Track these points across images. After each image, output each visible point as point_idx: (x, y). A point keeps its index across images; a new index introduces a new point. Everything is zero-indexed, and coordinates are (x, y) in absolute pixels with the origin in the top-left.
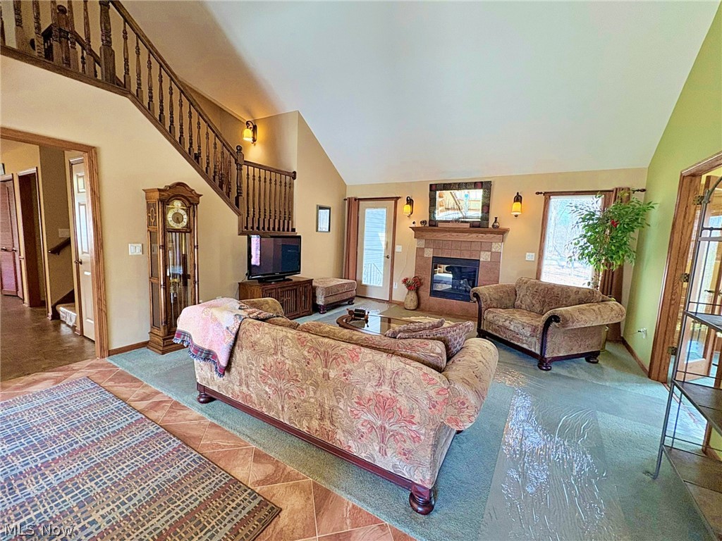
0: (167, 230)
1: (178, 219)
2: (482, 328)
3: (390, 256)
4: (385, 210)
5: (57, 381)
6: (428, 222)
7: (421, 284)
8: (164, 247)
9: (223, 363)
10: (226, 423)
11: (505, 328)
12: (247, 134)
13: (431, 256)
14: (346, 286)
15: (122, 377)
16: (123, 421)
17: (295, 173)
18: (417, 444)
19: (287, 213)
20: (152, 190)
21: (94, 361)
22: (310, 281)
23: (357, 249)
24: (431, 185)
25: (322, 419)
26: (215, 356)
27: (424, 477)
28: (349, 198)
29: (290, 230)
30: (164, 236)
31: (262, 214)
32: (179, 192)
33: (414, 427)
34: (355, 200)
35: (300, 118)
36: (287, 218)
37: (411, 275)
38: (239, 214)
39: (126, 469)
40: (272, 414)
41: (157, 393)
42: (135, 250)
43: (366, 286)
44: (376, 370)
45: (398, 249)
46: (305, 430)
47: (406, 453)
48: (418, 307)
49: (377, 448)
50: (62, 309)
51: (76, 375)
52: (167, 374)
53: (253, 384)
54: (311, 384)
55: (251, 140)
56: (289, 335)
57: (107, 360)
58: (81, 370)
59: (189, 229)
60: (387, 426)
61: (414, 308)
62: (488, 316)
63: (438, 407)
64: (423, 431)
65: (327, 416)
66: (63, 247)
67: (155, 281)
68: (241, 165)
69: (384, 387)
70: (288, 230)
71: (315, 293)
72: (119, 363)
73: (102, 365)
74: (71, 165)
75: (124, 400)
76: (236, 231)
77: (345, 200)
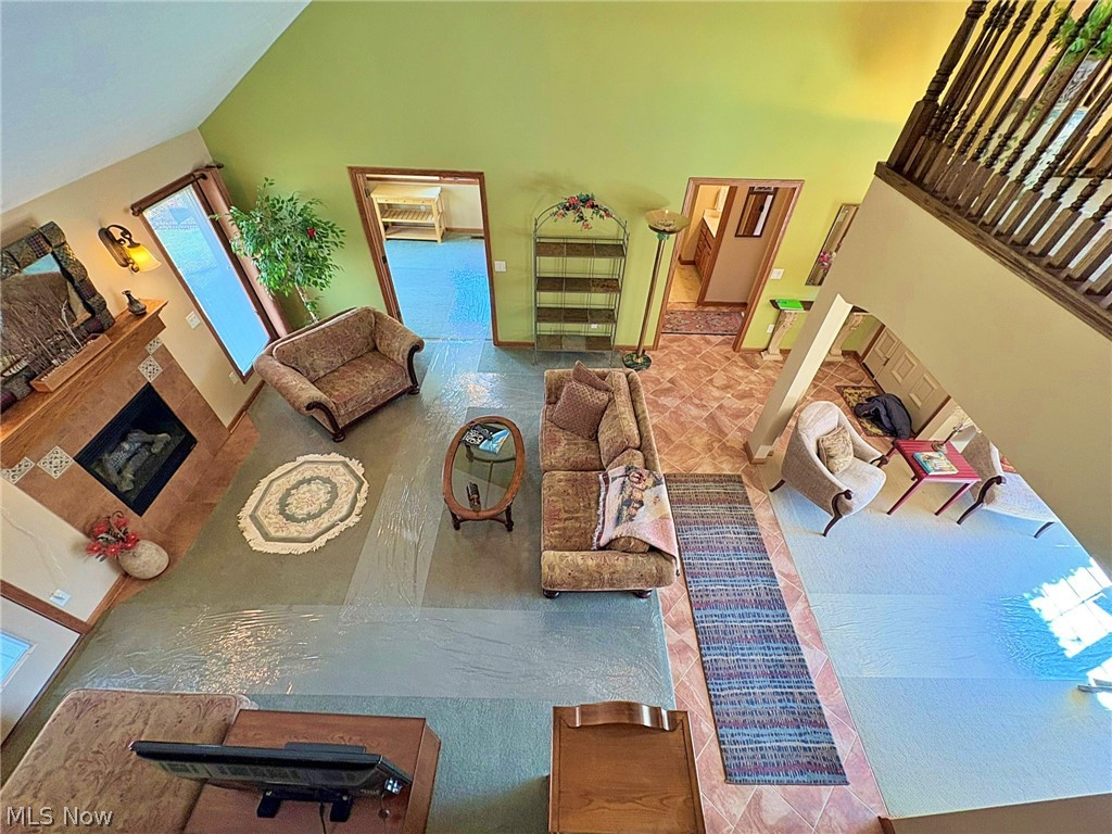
13: (72, 462)
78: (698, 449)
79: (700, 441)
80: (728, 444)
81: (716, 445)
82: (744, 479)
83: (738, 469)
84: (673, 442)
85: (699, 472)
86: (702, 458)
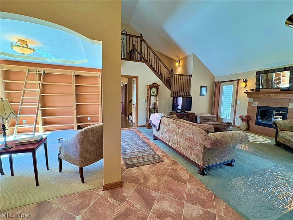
0: (151, 96)
1: (154, 93)
2: (277, 140)
3: (234, 105)
4: (232, 86)
5: (128, 130)
6: (255, 90)
7: (250, 119)
8: (150, 100)
9: (158, 128)
10: (158, 144)
11: (289, 140)
12: (177, 64)
13: (257, 106)
14: (210, 117)
15: (139, 131)
16: (138, 139)
17: (192, 75)
18: (199, 152)
19: (188, 90)
20: (148, 85)
21: (134, 128)
22: (194, 114)
23: (219, 103)
24: (256, 72)
25: (178, 144)
26: (156, 126)
27: (201, 163)
28: (216, 82)
29: (189, 95)
30: (150, 97)
31: (179, 90)
32: (154, 85)
33: (198, 147)
34: (219, 82)
35: (195, 55)
36: (188, 91)
37: (245, 114)
38: (171, 91)
39: (137, 146)
40: (167, 143)
41: (145, 136)
42: (144, 101)
43: (222, 118)
44: (189, 130)
45: (238, 102)
46: (174, 148)
47: (196, 155)
48: (248, 129)
49: (190, 153)
50: (130, 116)
51: (131, 130)
52: (148, 133)
53: (164, 134)
54: (175, 134)
55: (178, 66)
56: (171, 120)
57: (137, 128)
58: (132, 129)
59: (156, 96)
60: (192, 146)
61: (245, 130)
62: (281, 134)
63: (203, 141)
64: (200, 148)
65: (179, 143)
66: (131, 101)
67: (147, 109)
68: (172, 75)
69: (191, 135)
70: (188, 95)
71: (196, 118)
72: (139, 129)
73: (136, 129)
74: (133, 81)
75: (139, 135)
76: (170, 96)
77: (214, 83)
78: (152, 176)
79: (153, 181)
80: (134, 184)
81: (142, 181)
82: (125, 168)
83: (128, 171)
84: (169, 176)
85: (148, 166)
86: (148, 172)
